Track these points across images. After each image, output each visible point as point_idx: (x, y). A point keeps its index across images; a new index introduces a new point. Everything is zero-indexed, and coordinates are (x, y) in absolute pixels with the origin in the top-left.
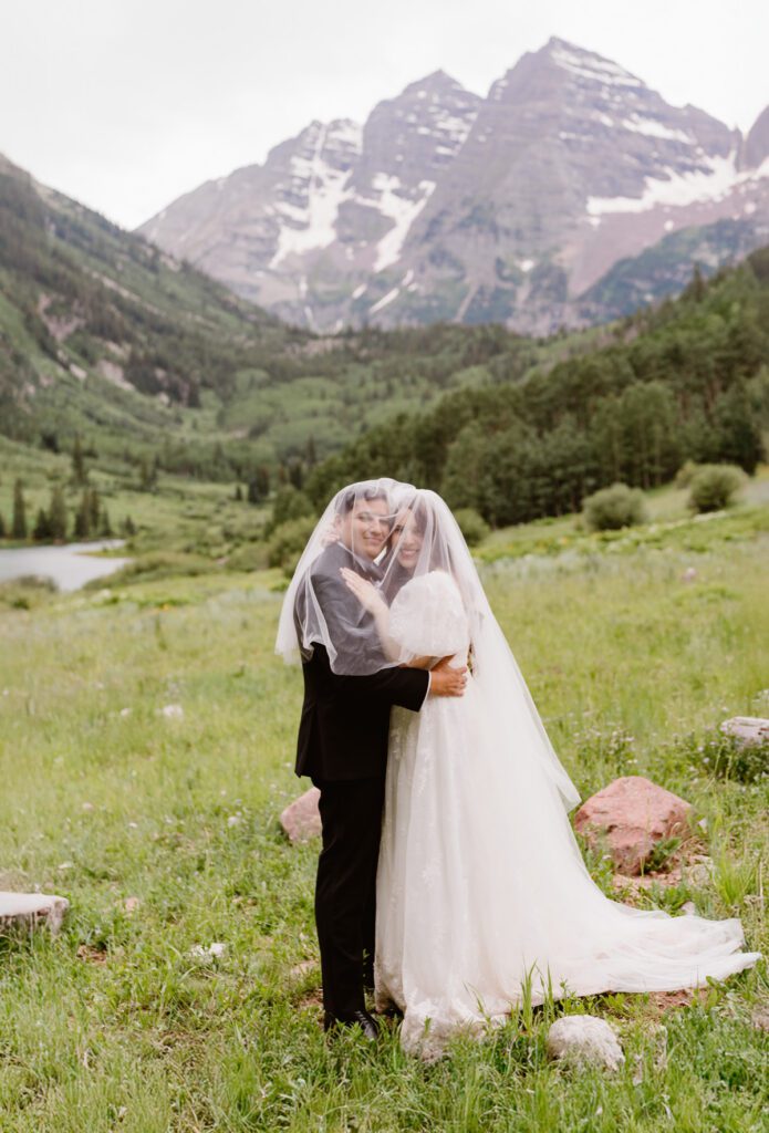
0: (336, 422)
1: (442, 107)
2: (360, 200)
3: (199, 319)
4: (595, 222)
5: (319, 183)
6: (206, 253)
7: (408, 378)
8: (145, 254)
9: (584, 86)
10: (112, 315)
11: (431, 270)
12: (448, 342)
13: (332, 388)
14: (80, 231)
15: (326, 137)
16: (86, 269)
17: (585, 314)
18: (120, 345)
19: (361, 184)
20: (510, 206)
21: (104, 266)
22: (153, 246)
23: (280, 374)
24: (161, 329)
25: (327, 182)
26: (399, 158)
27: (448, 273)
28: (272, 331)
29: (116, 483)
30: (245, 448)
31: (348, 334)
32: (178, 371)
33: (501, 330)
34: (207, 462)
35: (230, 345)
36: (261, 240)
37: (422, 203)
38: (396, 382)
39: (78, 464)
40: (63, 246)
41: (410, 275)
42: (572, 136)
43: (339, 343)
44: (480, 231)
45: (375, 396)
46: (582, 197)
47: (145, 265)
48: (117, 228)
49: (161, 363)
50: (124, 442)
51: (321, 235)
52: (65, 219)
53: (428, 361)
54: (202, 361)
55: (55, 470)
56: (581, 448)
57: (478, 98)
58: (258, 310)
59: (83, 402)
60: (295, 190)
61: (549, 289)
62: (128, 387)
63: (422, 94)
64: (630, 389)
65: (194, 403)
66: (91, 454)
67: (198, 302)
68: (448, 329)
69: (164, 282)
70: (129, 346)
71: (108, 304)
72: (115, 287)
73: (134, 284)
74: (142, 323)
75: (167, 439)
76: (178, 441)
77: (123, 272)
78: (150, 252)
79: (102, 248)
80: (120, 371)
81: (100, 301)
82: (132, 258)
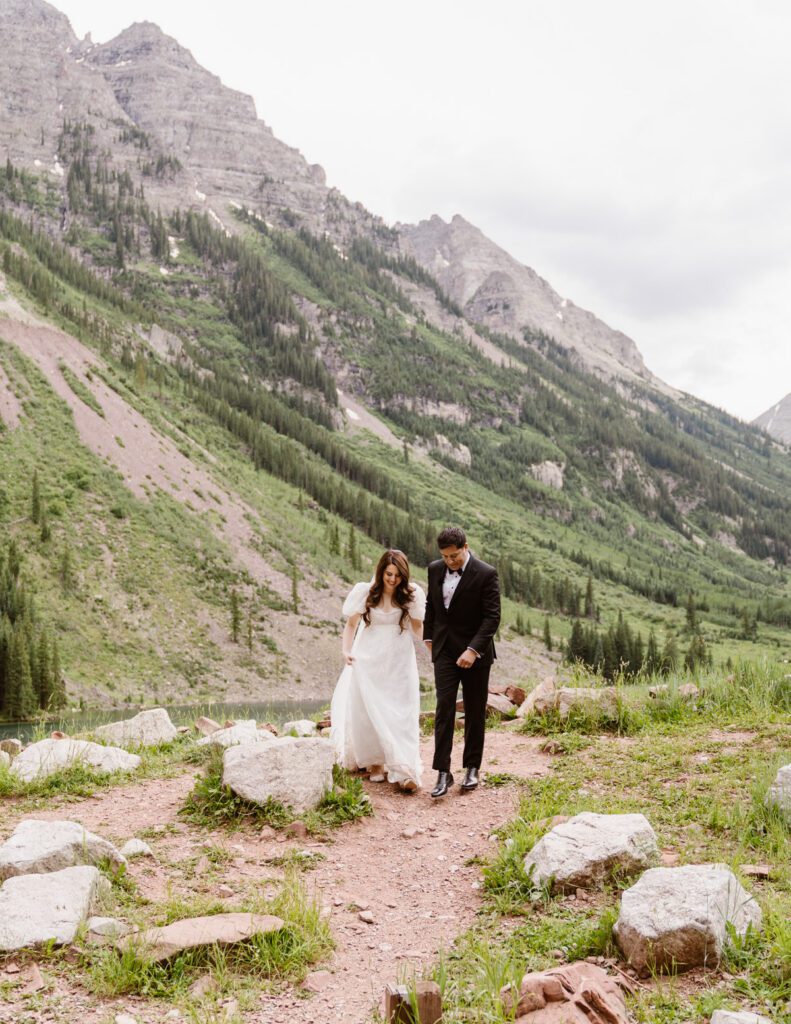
8: (759, 441)
10: (728, 493)
14: (704, 426)
16: (708, 457)
18: (735, 519)
21: (723, 454)
22: (765, 435)
24: (769, 504)
29: (722, 631)
32: (784, 538)
39: (690, 617)
40: (689, 439)
47: (758, 451)
48: (735, 420)
49: (769, 532)
50: (732, 598)
52: (693, 417)
55: (673, 621)
59: (701, 565)
62: (740, 552)
66: (703, 608)
69: (774, 464)
70: (741, 519)
71: (725, 484)
72: (732, 470)
73: (749, 468)
74: (753, 499)
75: (770, 596)
76: (781, 597)
77: (739, 458)
78: (763, 440)
79: (723, 439)
80: (733, 540)
81: (719, 482)
82: (747, 446)
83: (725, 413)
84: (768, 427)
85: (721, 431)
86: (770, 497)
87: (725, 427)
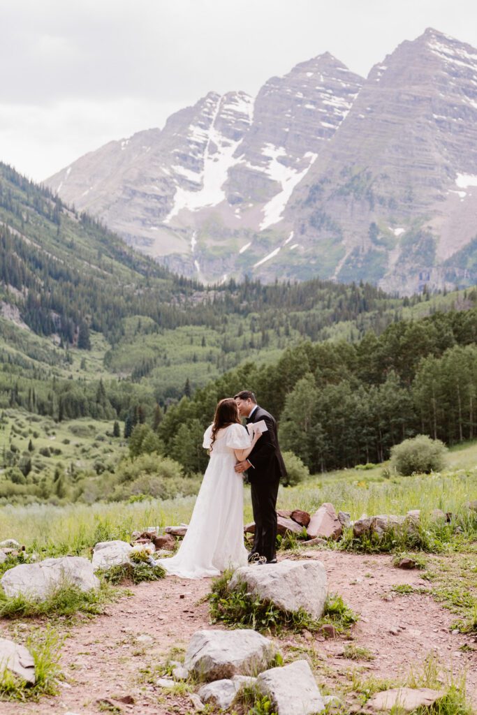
0: (213, 367)
1: (326, 86)
2: (249, 165)
3: (94, 267)
4: (462, 194)
5: (213, 149)
6: (107, 207)
7: (282, 329)
8: (49, 205)
9: (455, 74)
10: (14, 260)
11: (311, 232)
12: (322, 298)
13: (212, 336)
15: (221, 107)
17: (449, 277)
18: (20, 289)
19: (250, 151)
20: (385, 177)
21: (10, 216)
22: (57, 200)
23: (164, 321)
25: (220, 148)
26: (287, 130)
27: (326, 235)
28: (160, 281)
30: (127, 388)
31: (232, 286)
32: (72, 315)
33: (370, 290)
34: (90, 399)
35: (121, 292)
36: (158, 197)
37: (306, 171)
38: (271, 332)
41: (292, 234)
42: (444, 118)
43: (222, 295)
44: (356, 199)
45: (252, 345)
46: (450, 172)
47: (48, 217)
48: (25, 180)
50: (15, 377)
51: (212, 195)
53: (301, 315)
54: (94, 307)
56: (401, 401)
57: (361, 80)
58: (149, 261)
60: (191, 154)
61: (418, 253)
62: (23, 327)
63: (309, 74)
64: (449, 351)
65: (84, 344)
67: (95, 251)
68: (321, 286)
69: (64, 232)
70: (27, 290)
71: (12, 250)
72: (19, 235)
73: (37, 234)
74: (41, 268)
75: (56, 377)
76: (66, 378)
77: (27, 222)
78: (54, 205)
79: (10, 199)
80: (17, 313)
81: (4, 247)
82: (36, 209)
83: (14, 171)
84: (58, 190)
85: (9, 191)
86: (59, 268)
87: (13, 186)
